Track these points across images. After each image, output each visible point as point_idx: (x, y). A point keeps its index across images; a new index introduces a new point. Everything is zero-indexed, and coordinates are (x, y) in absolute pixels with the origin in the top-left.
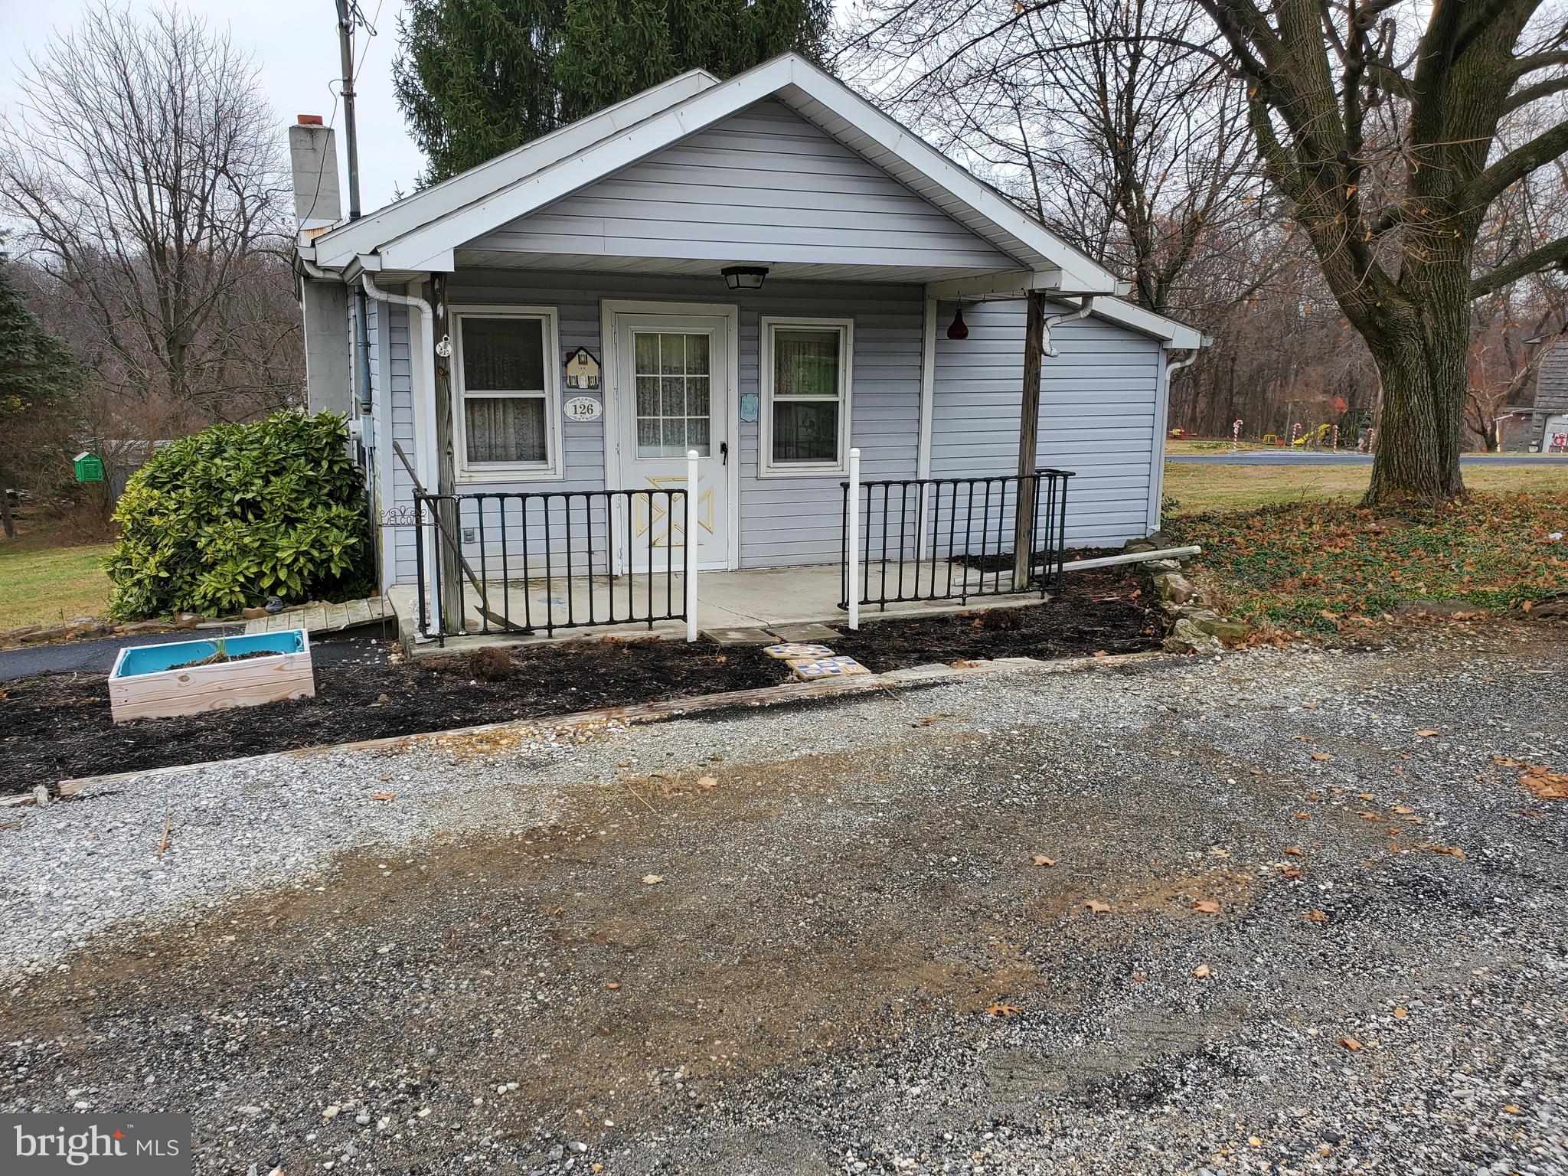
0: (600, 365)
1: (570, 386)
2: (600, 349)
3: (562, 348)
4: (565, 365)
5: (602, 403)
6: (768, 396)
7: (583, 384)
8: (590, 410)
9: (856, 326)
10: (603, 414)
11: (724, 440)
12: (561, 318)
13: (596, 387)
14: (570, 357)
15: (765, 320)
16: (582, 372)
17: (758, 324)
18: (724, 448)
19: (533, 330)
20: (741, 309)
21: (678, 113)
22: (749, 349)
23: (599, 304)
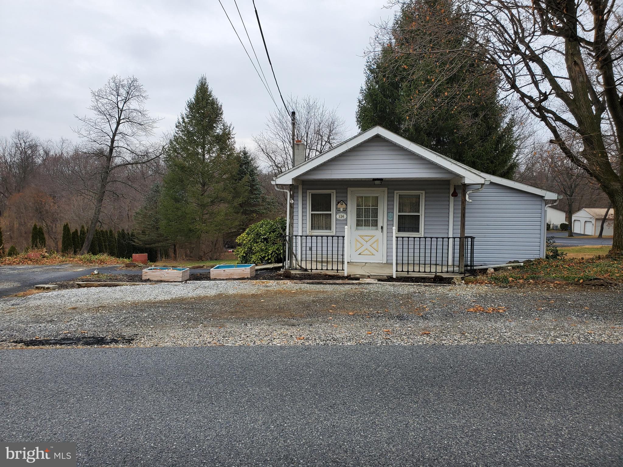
0: (346, 205)
1: (338, 211)
2: (347, 201)
3: (336, 201)
4: (337, 205)
5: (347, 215)
6: (396, 214)
7: (341, 210)
8: (343, 216)
9: (426, 193)
10: (347, 218)
11: (382, 225)
12: (336, 193)
13: (345, 211)
14: (338, 203)
15: (396, 192)
16: (341, 207)
17: (394, 193)
18: (382, 228)
19: (329, 195)
20: (388, 189)
21: (347, 144)
22: (390, 200)
23: (347, 189)
